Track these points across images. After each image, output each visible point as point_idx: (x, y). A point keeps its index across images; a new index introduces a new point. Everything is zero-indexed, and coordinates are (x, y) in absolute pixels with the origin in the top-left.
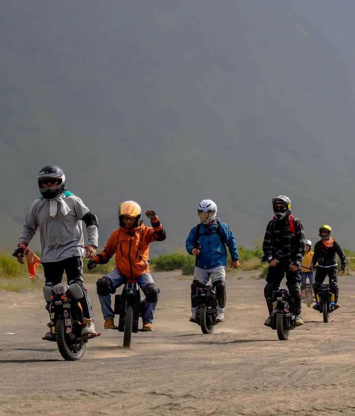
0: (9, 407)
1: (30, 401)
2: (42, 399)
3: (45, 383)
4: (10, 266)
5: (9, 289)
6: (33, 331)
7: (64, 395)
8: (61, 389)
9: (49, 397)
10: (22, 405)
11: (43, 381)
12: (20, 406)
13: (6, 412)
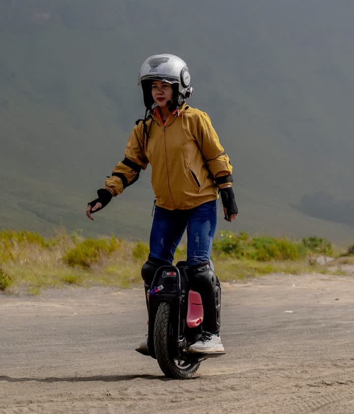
0: (286, 373)
1: (307, 369)
2: (317, 367)
3: (321, 354)
4: (289, 251)
5: (287, 272)
6: (311, 309)
7: (339, 364)
8: (337, 358)
9: (325, 365)
10: (299, 371)
11: (319, 352)
12: (297, 372)
13: (283, 377)
